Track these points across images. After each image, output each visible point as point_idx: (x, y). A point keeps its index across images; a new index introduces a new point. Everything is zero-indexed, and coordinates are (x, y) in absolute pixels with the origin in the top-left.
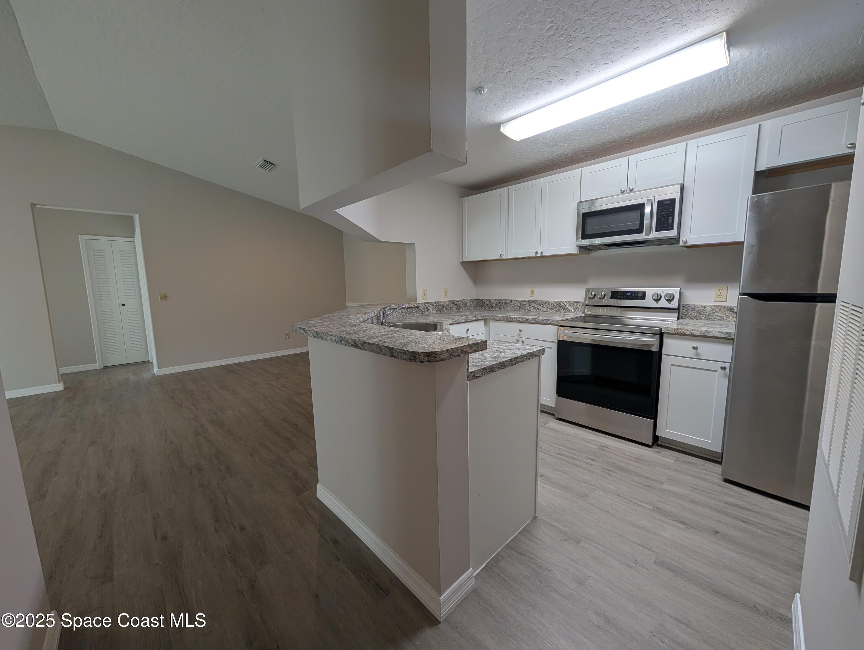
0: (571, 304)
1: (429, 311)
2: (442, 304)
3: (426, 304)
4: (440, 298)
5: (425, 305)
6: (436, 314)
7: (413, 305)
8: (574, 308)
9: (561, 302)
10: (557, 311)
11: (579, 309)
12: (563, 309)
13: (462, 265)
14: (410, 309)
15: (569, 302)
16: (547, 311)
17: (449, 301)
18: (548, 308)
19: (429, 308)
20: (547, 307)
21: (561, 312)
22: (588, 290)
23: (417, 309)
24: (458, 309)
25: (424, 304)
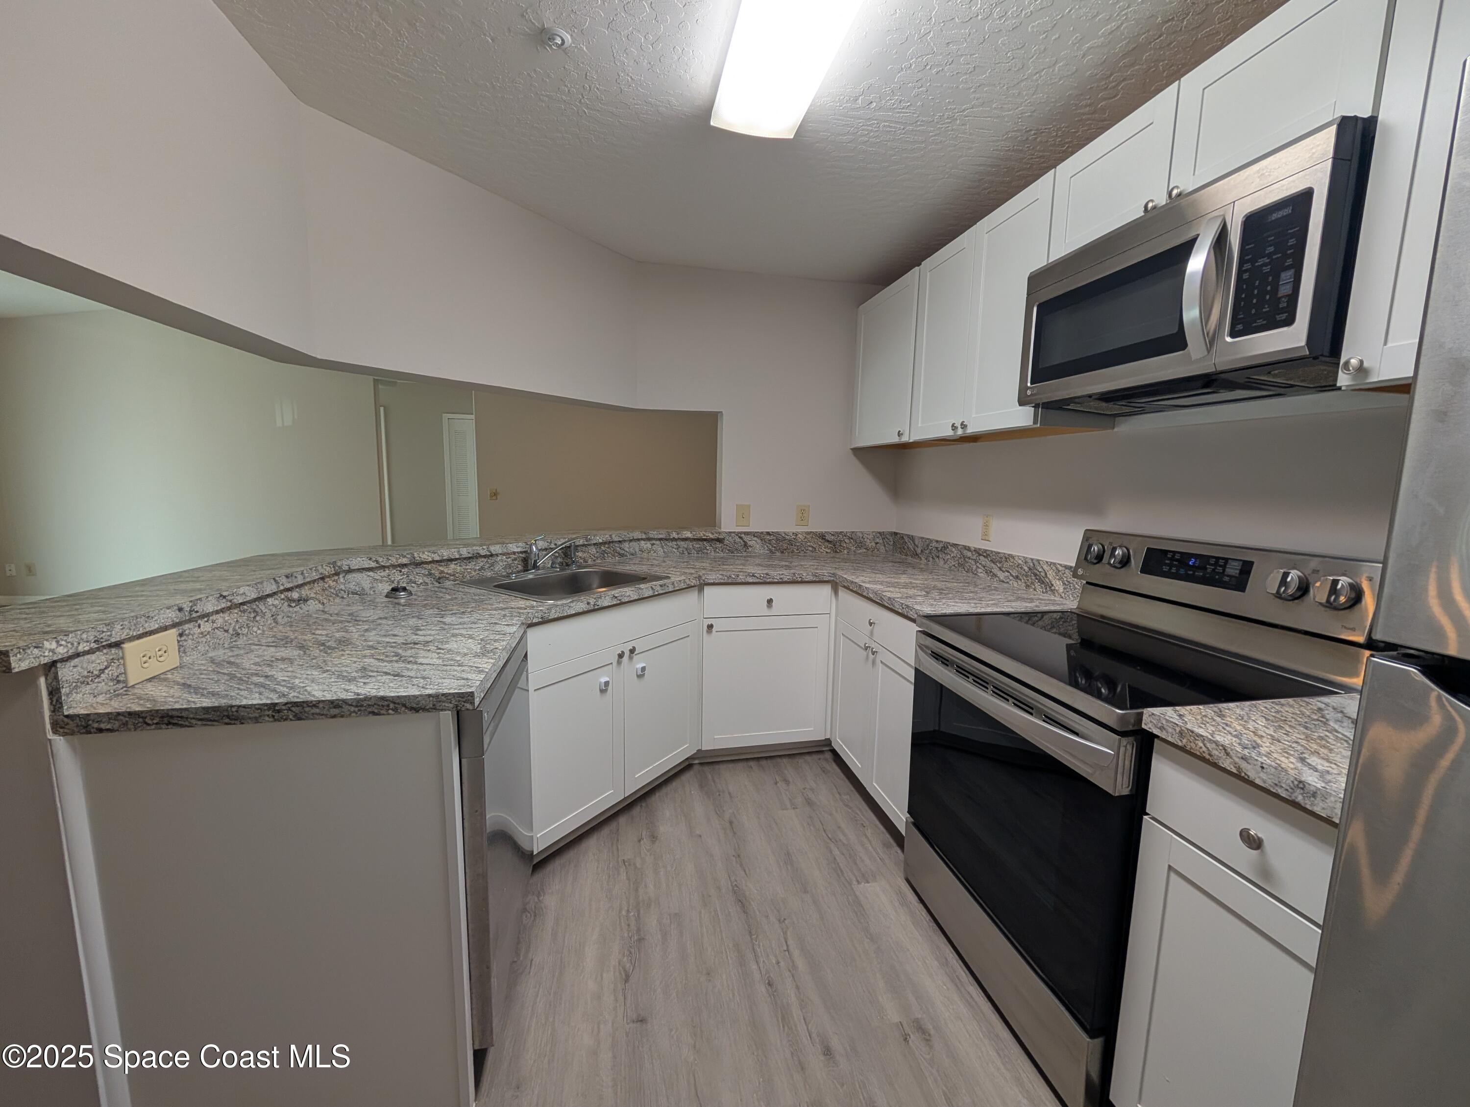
0: (1059, 571)
1: (750, 549)
2: (787, 537)
3: (743, 535)
4: (787, 525)
5: (740, 538)
6: (770, 558)
7: (704, 535)
8: (1064, 584)
9: (1038, 561)
10: (1027, 586)
11: (1075, 589)
12: (1042, 582)
13: (855, 455)
14: (700, 543)
15: (1054, 564)
16: (1008, 582)
17: (808, 533)
18: (1011, 575)
19: (750, 543)
20: (1008, 572)
21: (1035, 590)
22: (1089, 536)
23: (718, 545)
24: (836, 552)
25: (739, 534)
